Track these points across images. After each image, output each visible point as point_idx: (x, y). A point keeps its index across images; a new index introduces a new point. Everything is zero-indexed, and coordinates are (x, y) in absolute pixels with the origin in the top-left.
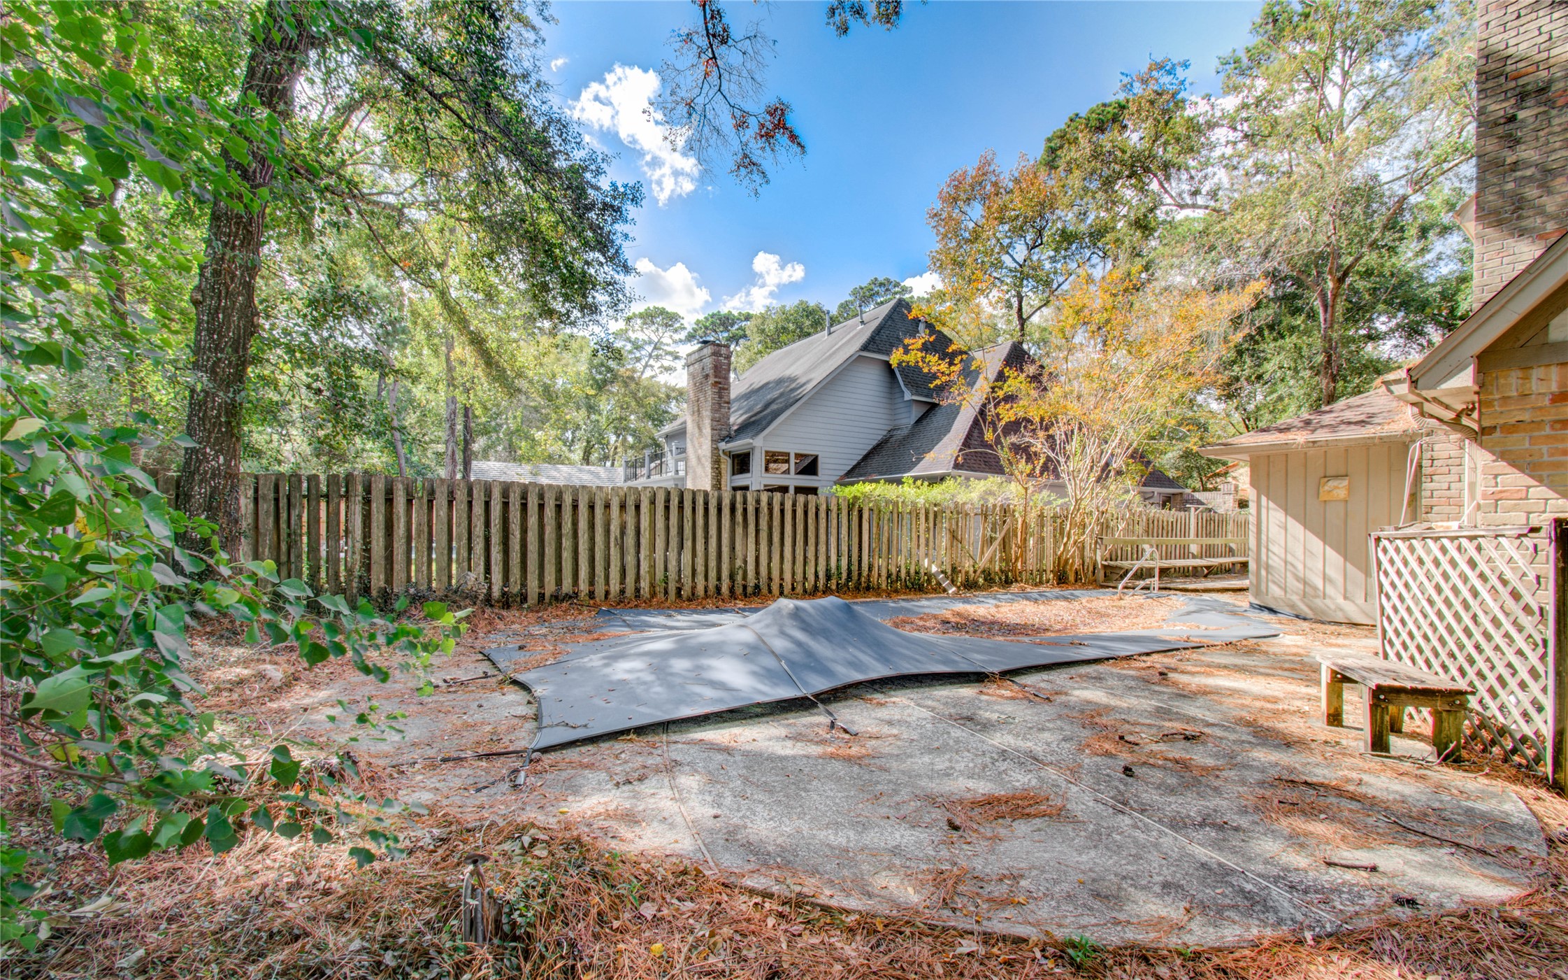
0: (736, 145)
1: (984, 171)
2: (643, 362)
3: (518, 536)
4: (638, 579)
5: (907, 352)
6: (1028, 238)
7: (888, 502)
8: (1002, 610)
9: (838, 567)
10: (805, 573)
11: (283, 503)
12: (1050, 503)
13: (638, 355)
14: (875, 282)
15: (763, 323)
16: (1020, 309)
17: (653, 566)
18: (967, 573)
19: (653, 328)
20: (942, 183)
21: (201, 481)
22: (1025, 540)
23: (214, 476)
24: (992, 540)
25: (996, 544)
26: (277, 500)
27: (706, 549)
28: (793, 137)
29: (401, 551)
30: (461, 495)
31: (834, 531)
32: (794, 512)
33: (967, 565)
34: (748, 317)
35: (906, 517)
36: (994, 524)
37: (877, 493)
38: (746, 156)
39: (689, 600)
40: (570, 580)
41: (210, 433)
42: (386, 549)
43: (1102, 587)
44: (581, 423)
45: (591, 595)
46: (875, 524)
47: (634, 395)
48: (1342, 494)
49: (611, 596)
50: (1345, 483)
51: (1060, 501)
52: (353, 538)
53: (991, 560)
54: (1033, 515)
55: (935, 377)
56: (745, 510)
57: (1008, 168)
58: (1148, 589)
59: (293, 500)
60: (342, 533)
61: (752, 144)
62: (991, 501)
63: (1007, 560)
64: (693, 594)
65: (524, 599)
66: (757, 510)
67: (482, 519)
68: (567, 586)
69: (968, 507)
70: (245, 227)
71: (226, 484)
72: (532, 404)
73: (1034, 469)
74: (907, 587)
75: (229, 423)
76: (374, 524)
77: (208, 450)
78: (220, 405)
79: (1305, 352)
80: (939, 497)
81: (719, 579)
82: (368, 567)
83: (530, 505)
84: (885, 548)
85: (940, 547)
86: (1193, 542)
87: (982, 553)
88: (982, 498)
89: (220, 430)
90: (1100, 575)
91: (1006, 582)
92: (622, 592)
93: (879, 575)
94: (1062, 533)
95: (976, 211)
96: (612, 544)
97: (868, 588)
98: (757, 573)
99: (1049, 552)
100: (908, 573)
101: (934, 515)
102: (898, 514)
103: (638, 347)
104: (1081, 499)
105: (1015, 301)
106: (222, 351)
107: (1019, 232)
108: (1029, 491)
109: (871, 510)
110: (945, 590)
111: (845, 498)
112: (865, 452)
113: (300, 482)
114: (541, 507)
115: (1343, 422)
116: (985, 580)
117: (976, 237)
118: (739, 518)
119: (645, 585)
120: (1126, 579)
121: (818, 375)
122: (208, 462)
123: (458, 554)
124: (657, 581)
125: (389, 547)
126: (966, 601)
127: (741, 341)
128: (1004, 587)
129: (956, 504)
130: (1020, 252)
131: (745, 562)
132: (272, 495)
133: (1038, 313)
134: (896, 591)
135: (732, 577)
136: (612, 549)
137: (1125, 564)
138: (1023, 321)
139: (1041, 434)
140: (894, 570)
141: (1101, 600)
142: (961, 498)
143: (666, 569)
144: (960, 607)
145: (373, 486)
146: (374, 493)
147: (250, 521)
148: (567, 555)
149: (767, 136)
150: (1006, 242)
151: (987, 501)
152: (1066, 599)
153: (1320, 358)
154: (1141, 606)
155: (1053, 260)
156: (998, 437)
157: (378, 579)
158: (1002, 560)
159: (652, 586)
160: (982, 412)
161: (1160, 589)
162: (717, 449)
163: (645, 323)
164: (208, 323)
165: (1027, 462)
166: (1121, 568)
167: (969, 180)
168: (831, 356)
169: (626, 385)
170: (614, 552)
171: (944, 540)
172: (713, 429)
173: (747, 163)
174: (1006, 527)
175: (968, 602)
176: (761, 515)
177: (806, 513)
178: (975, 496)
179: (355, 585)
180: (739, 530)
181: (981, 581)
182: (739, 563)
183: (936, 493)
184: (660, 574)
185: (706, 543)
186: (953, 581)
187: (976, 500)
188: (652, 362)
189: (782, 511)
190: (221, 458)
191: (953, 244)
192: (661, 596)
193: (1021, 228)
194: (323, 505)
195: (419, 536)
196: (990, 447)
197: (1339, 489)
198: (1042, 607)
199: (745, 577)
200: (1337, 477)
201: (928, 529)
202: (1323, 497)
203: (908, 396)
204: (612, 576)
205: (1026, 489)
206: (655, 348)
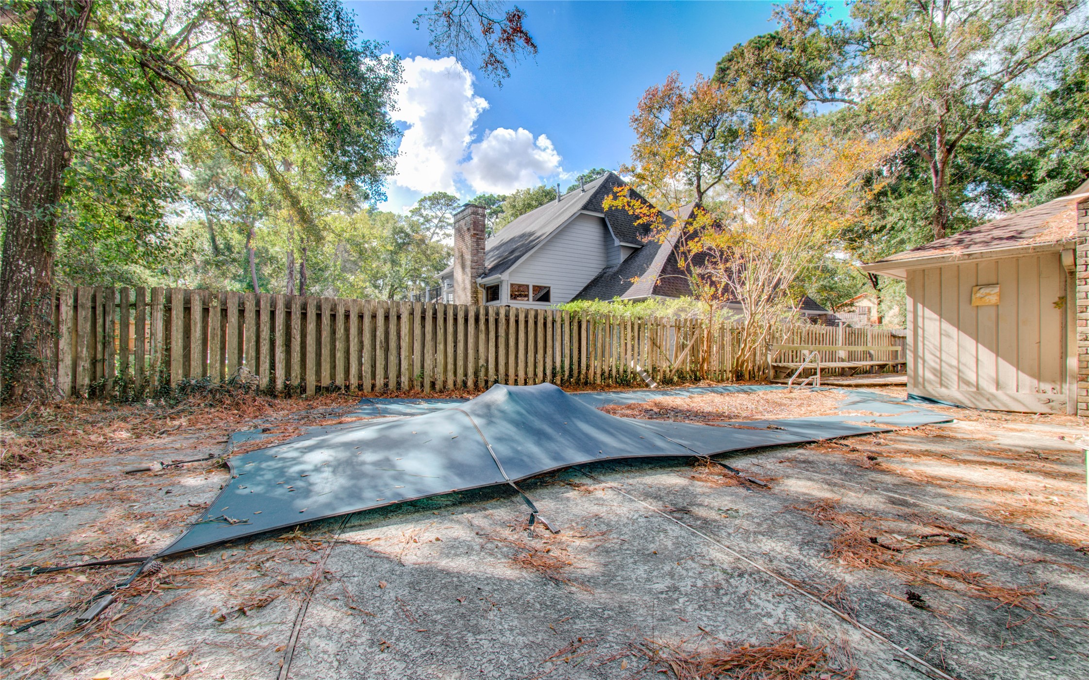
0: (484, 47)
1: (670, 87)
2: (432, 231)
3: (299, 339)
4: (399, 375)
5: (616, 197)
6: (704, 134)
7: (602, 316)
8: (695, 400)
9: (562, 367)
10: (535, 371)
11: (99, 310)
12: (728, 318)
13: (428, 226)
14: (593, 172)
15: (514, 201)
16: (699, 186)
17: (411, 365)
18: (664, 372)
19: (439, 207)
20: (641, 96)
21: (14, 288)
22: (709, 347)
23: (25, 285)
24: (684, 346)
25: (687, 350)
26: (94, 308)
27: (455, 351)
28: (528, 40)
29: (197, 350)
30: (250, 307)
31: (558, 338)
32: (526, 322)
33: (664, 366)
34: (504, 198)
35: (616, 327)
36: (686, 334)
37: (592, 309)
38: (492, 55)
39: (441, 392)
40: (342, 376)
41: (22, 248)
42: (184, 349)
43: (772, 383)
44: (387, 273)
45: (360, 387)
46: (591, 333)
47: (424, 253)
48: (994, 299)
49: (377, 388)
50: (997, 290)
51: (737, 317)
52: (156, 340)
53: (683, 362)
54: (717, 326)
55: (638, 217)
56: (487, 320)
57: (687, 86)
58: (811, 384)
59: (107, 308)
60: (147, 336)
61: (497, 45)
62: (683, 316)
63: (695, 362)
64: (444, 387)
65: (303, 390)
66: (497, 321)
67: (268, 325)
68: (340, 380)
69: (664, 321)
70: (55, 76)
71: (37, 291)
72: (353, 259)
73: (717, 290)
74: (617, 382)
75: (39, 240)
76: (174, 328)
77: (20, 262)
78: (32, 224)
79: (920, 207)
80: (642, 312)
81: (466, 375)
82: (167, 363)
83: (309, 314)
84: (599, 351)
85: (643, 351)
86: (841, 349)
87: (676, 357)
88: (676, 314)
89: (31, 245)
90: (772, 373)
91: (695, 379)
92: (386, 385)
93: (595, 373)
94: (739, 342)
95: (666, 116)
96: (378, 347)
97: (586, 383)
98: (497, 370)
99: (728, 356)
100: (618, 371)
101: (639, 326)
102: (609, 325)
103: (428, 221)
104: (755, 313)
105: (695, 179)
106: (34, 179)
107: (698, 130)
108: (714, 308)
109: (588, 321)
110: (647, 386)
111: (567, 312)
112: (585, 285)
113: (113, 293)
114: (319, 316)
115: (994, 239)
116: (679, 377)
117: (665, 134)
118: (482, 326)
119: (404, 379)
120: (794, 377)
121: (549, 229)
122: (21, 272)
123: (247, 353)
124: (415, 377)
125: (187, 347)
126: (665, 393)
127: (500, 215)
128: (694, 384)
129: (656, 318)
130: (698, 144)
131: (487, 361)
132: (89, 304)
133: (712, 189)
134: (609, 386)
135: (476, 374)
136: (378, 351)
137: (791, 365)
138: (701, 194)
139: (721, 266)
140: (607, 370)
141: (776, 393)
142: (659, 314)
143: (423, 367)
144: (659, 398)
145: (174, 296)
146: (174, 302)
147: (70, 325)
148: (340, 355)
149: (509, 40)
150: (688, 137)
151: (680, 316)
152: (745, 392)
153: (934, 210)
154: (809, 397)
155: (724, 149)
156: (688, 265)
157: (177, 374)
158: (692, 362)
159: (411, 380)
160: (676, 247)
161: (821, 384)
162: (475, 283)
163: (433, 204)
164: (22, 155)
165: (711, 286)
166: (787, 368)
167: (660, 94)
168: (560, 215)
169: (418, 245)
170: (379, 353)
171: (646, 347)
172: (472, 268)
173: (493, 61)
174: (695, 337)
175: (667, 395)
176: (500, 325)
177: (536, 323)
178: (670, 312)
179: (156, 378)
180: (482, 336)
181: (676, 379)
182: (482, 362)
183: (639, 308)
184: (417, 371)
185: (455, 346)
186: (653, 378)
187: (670, 316)
188: (438, 230)
189: (517, 322)
190: (33, 271)
191: (649, 140)
192: (418, 388)
193: (699, 127)
194: (133, 312)
195: (213, 338)
196: (682, 273)
197: (991, 296)
198: (727, 398)
199: (486, 374)
200: (988, 285)
201: (633, 339)
202: (975, 303)
203: (617, 242)
204: (378, 372)
205: (711, 306)
206: (440, 221)
